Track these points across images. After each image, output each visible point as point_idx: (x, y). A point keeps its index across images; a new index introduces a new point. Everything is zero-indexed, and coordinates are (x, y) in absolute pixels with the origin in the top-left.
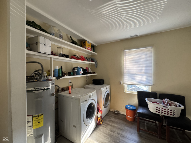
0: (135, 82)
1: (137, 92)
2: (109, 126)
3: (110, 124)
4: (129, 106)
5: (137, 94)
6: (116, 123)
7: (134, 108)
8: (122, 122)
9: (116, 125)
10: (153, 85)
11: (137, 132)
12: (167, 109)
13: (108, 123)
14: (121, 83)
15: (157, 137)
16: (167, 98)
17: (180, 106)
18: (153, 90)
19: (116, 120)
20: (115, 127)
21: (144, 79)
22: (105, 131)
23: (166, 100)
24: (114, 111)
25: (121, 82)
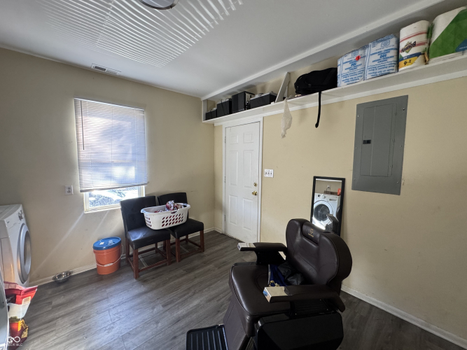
0: (113, 182)
1: (119, 204)
2: (60, 321)
3: (62, 312)
4: (102, 243)
5: (120, 207)
6: (80, 298)
7: (117, 241)
8: (92, 287)
9: (82, 303)
10: (148, 182)
11: (135, 280)
12: (175, 214)
13: (51, 316)
14: (69, 192)
15: (166, 265)
16: (171, 200)
17: (185, 206)
18: (148, 193)
19: (75, 294)
20: (83, 306)
21: (132, 173)
22: (58, 338)
23: (171, 203)
24: (54, 278)
25: (69, 188)
